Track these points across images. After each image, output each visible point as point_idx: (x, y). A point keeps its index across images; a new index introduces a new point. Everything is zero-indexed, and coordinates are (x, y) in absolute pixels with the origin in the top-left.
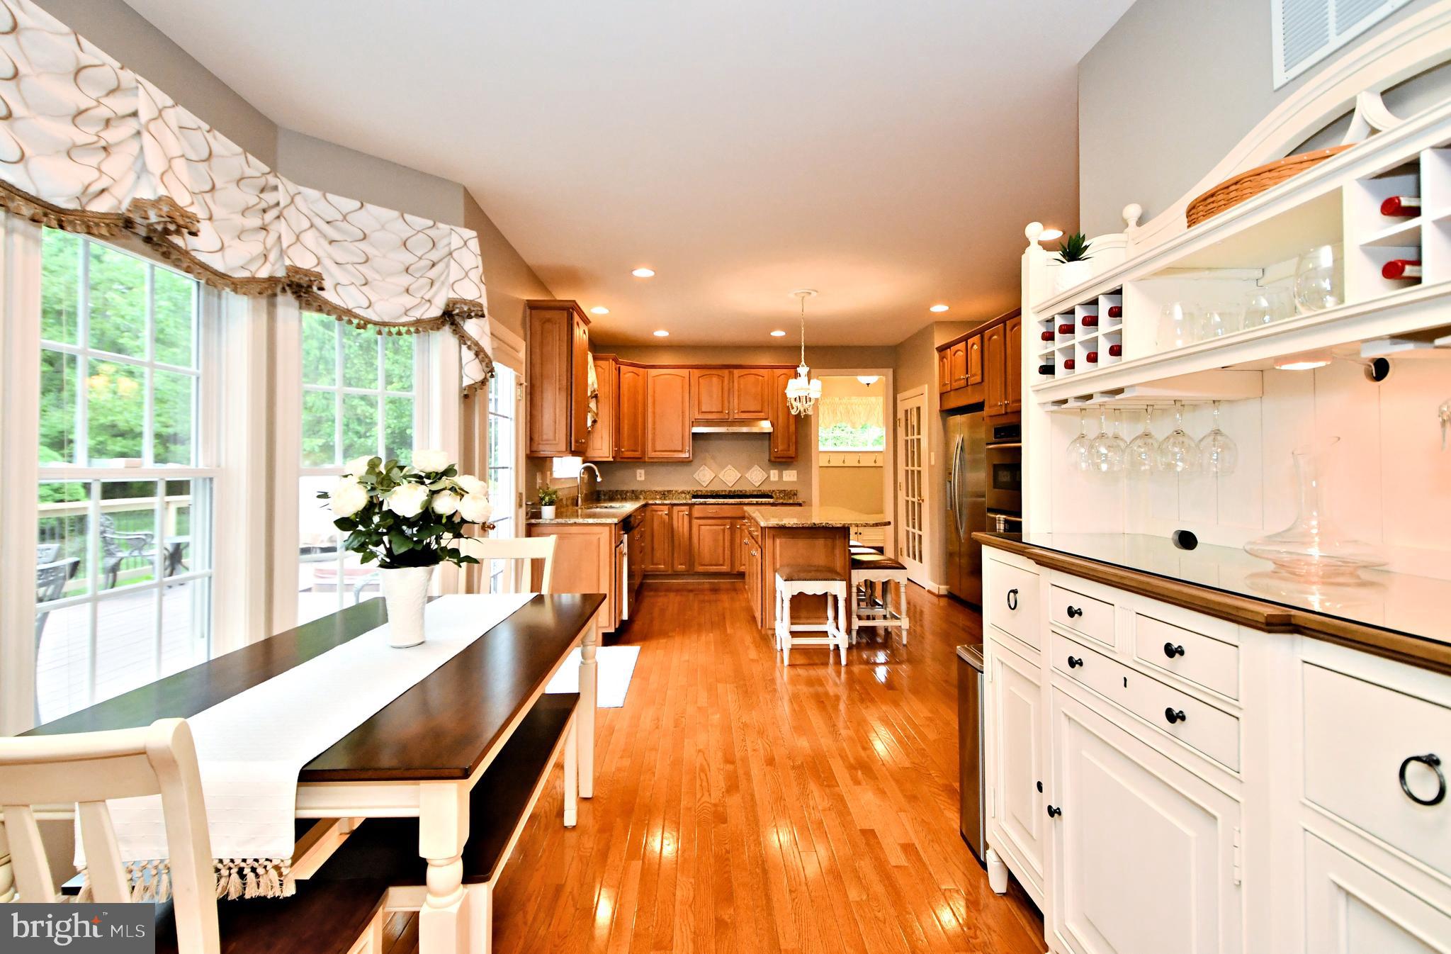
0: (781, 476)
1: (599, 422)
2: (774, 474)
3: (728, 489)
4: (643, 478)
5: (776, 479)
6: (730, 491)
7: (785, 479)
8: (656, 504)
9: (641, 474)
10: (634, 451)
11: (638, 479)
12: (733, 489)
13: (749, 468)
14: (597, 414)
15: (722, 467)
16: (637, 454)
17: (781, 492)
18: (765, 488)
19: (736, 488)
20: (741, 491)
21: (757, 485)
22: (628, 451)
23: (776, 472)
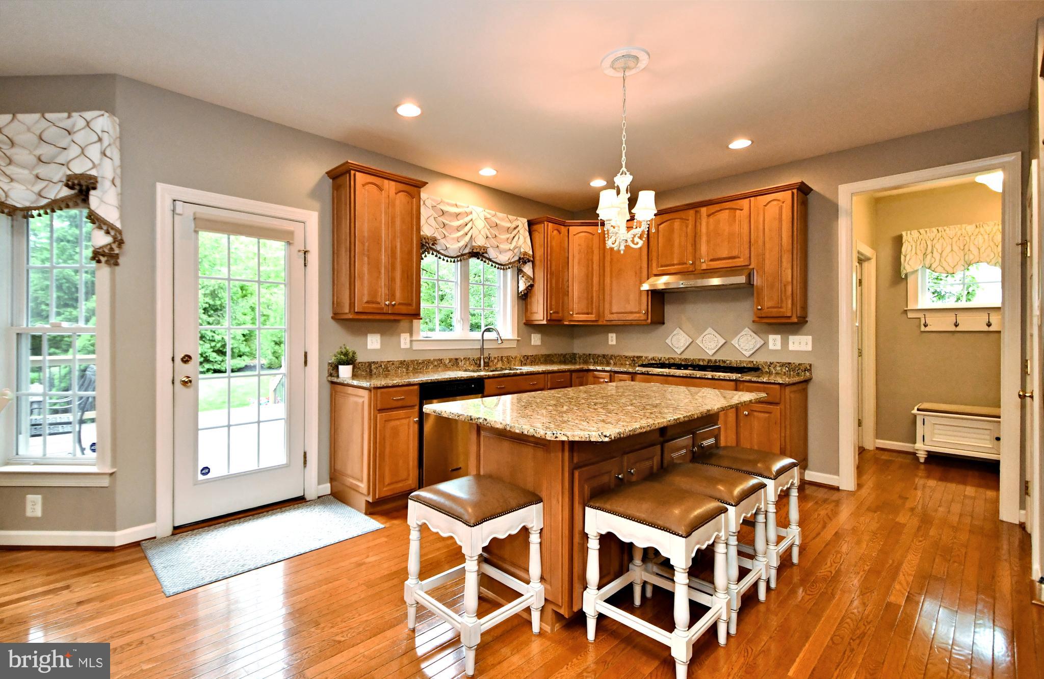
0: (785, 343)
1: (536, 286)
2: (775, 341)
3: (707, 358)
4: (614, 343)
5: (778, 347)
6: (709, 361)
7: (792, 347)
8: (597, 371)
9: (612, 338)
10: (588, 314)
11: (610, 343)
12: (713, 358)
13: (736, 333)
14: (533, 280)
15: (701, 330)
16: (592, 317)
17: (783, 365)
18: (760, 359)
19: (718, 357)
20: (724, 362)
21: (747, 354)
22: (576, 314)
23: (778, 337)
